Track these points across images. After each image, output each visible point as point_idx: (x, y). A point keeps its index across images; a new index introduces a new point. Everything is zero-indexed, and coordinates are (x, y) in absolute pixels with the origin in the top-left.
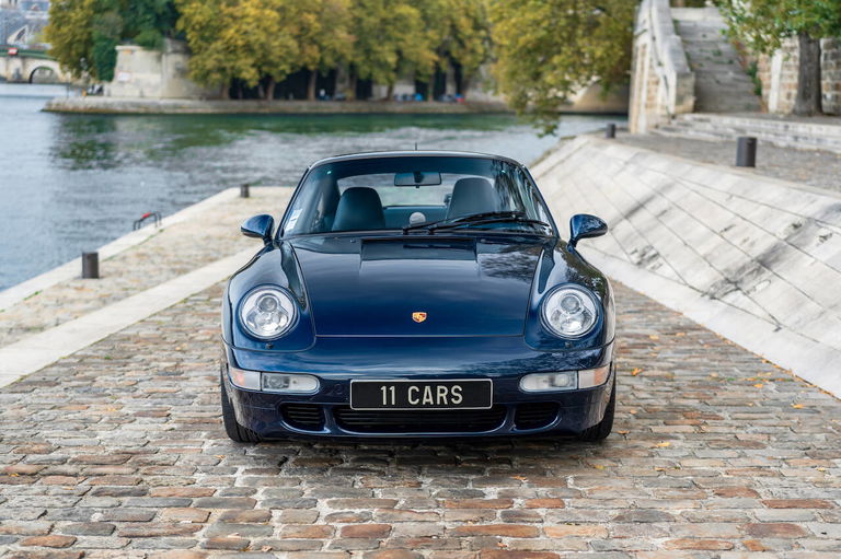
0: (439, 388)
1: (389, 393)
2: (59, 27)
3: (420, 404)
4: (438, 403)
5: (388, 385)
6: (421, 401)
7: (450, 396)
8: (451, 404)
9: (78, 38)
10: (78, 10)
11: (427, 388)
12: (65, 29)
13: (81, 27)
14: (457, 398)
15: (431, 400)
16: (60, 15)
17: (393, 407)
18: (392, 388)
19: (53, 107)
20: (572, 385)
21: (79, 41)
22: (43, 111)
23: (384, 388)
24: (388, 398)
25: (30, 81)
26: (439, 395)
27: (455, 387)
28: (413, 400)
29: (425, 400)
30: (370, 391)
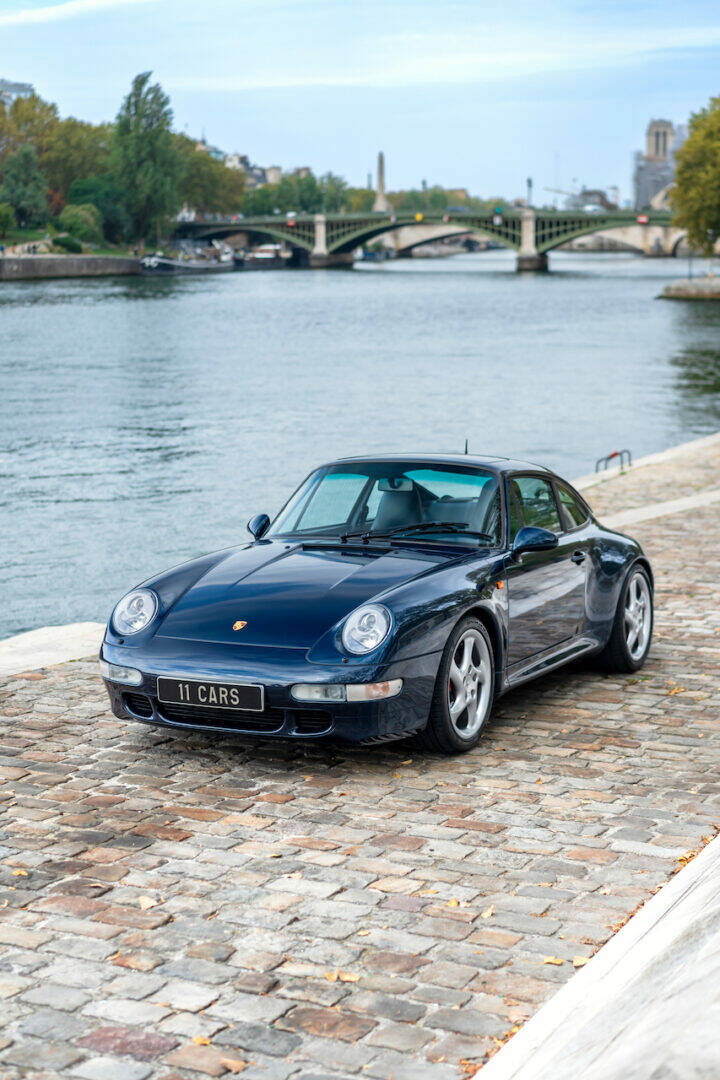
0: (221, 689)
1: (184, 689)
2: (686, 191)
3: (207, 702)
4: (221, 702)
5: (184, 683)
6: (208, 699)
7: (229, 697)
8: (231, 705)
9: (708, 203)
10: (709, 168)
11: (212, 688)
12: (693, 193)
13: (713, 189)
14: (235, 700)
15: (215, 699)
16: (687, 175)
17: (187, 702)
18: (187, 686)
19: (673, 293)
20: (342, 697)
21: (710, 207)
22: (661, 297)
23: (181, 685)
24: (184, 693)
25: (674, 254)
26: (221, 695)
27: (233, 690)
28: (203, 698)
29: (211, 700)
30: (171, 686)
